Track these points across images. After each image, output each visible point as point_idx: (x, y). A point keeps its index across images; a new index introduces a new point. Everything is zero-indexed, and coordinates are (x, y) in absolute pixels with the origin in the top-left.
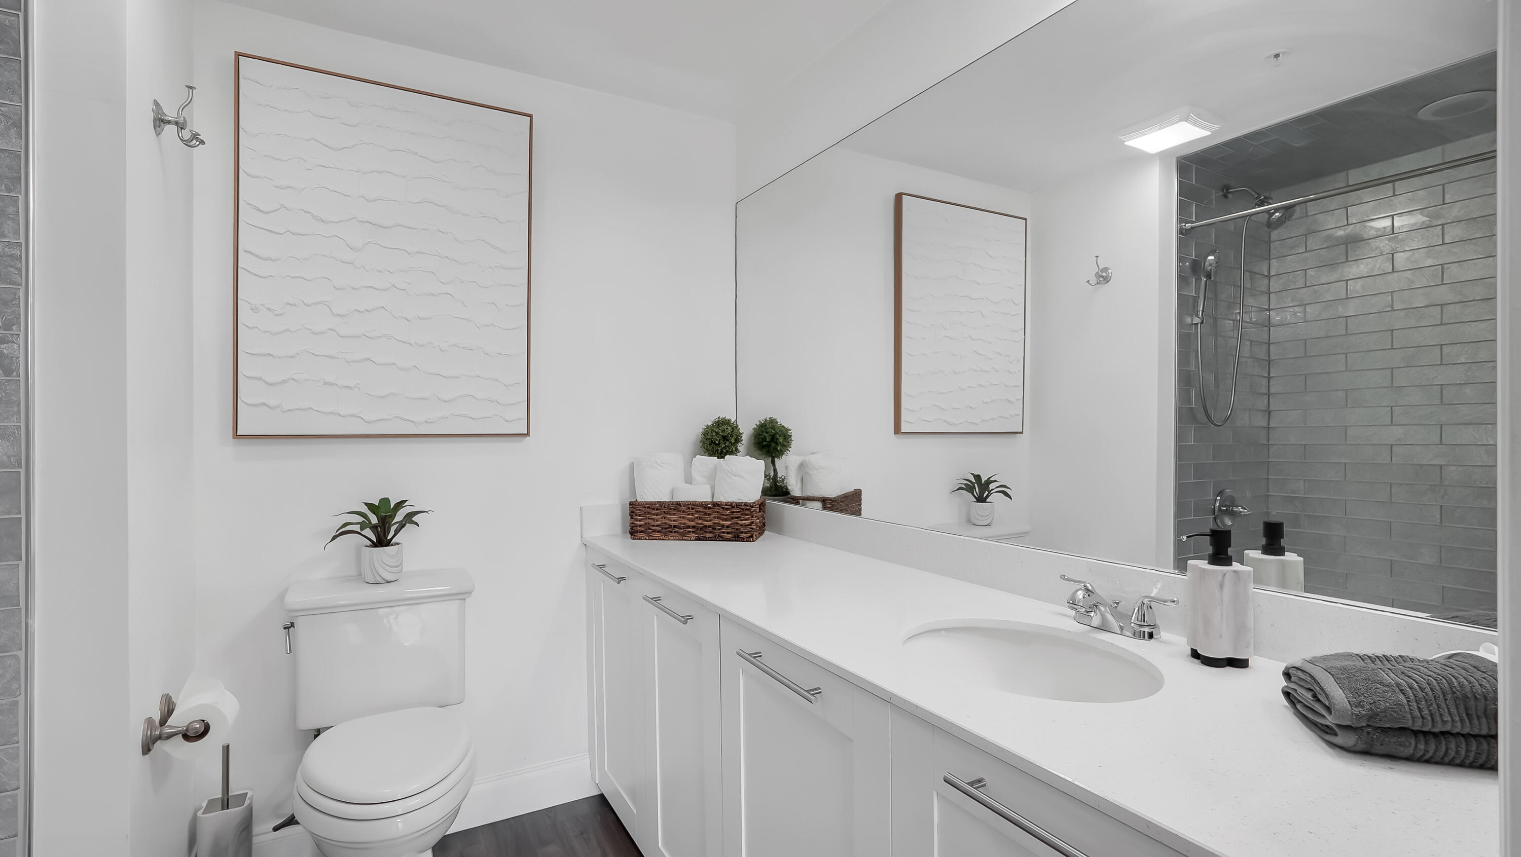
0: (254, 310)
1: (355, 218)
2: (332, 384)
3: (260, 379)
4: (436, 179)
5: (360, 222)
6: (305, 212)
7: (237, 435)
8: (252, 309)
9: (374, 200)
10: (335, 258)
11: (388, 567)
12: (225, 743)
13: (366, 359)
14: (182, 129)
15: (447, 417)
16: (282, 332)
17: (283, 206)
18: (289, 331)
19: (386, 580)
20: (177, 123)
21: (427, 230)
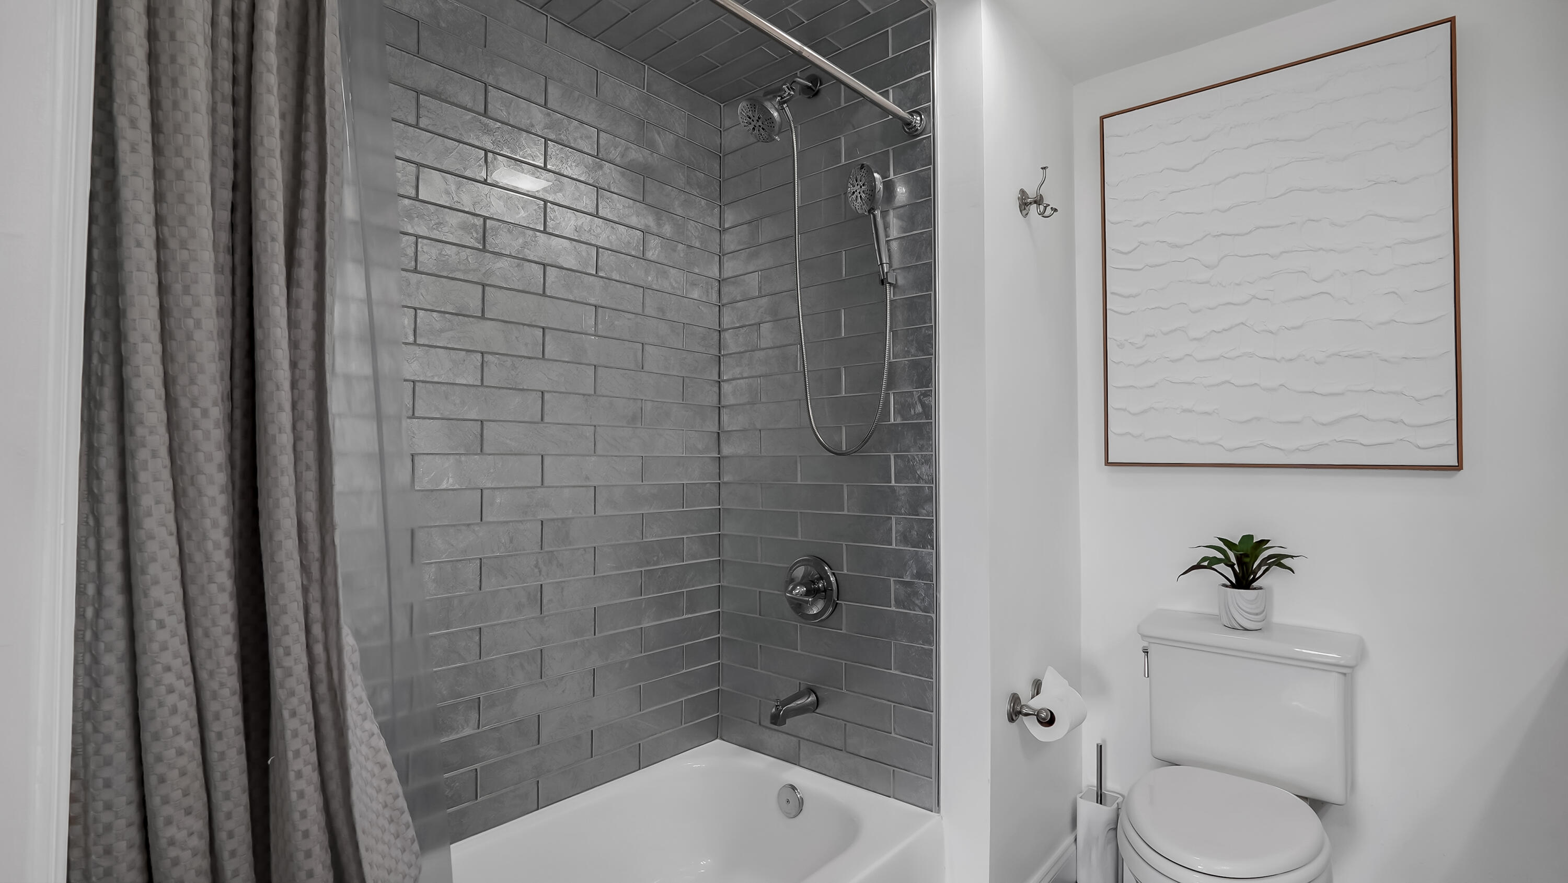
0: (1121, 346)
1: (1209, 234)
2: (1190, 411)
3: (1125, 410)
4: (1305, 159)
5: (1215, 236)
6: (1161, 242)
7: (1108, 463)
8: (1118, 346)
9: (1229, 209)
10: (1190, 281)
11: (1247, 614)
12: (1100, 742)
13: (1224, 383)
14: (1039, 205)
15: (1327, 444)
16: (1143, 363)
17: (1141, 243)
18: (1149, 361)
19: (1243, 627)
20: (1035, 202)
21: (1294, 223)
